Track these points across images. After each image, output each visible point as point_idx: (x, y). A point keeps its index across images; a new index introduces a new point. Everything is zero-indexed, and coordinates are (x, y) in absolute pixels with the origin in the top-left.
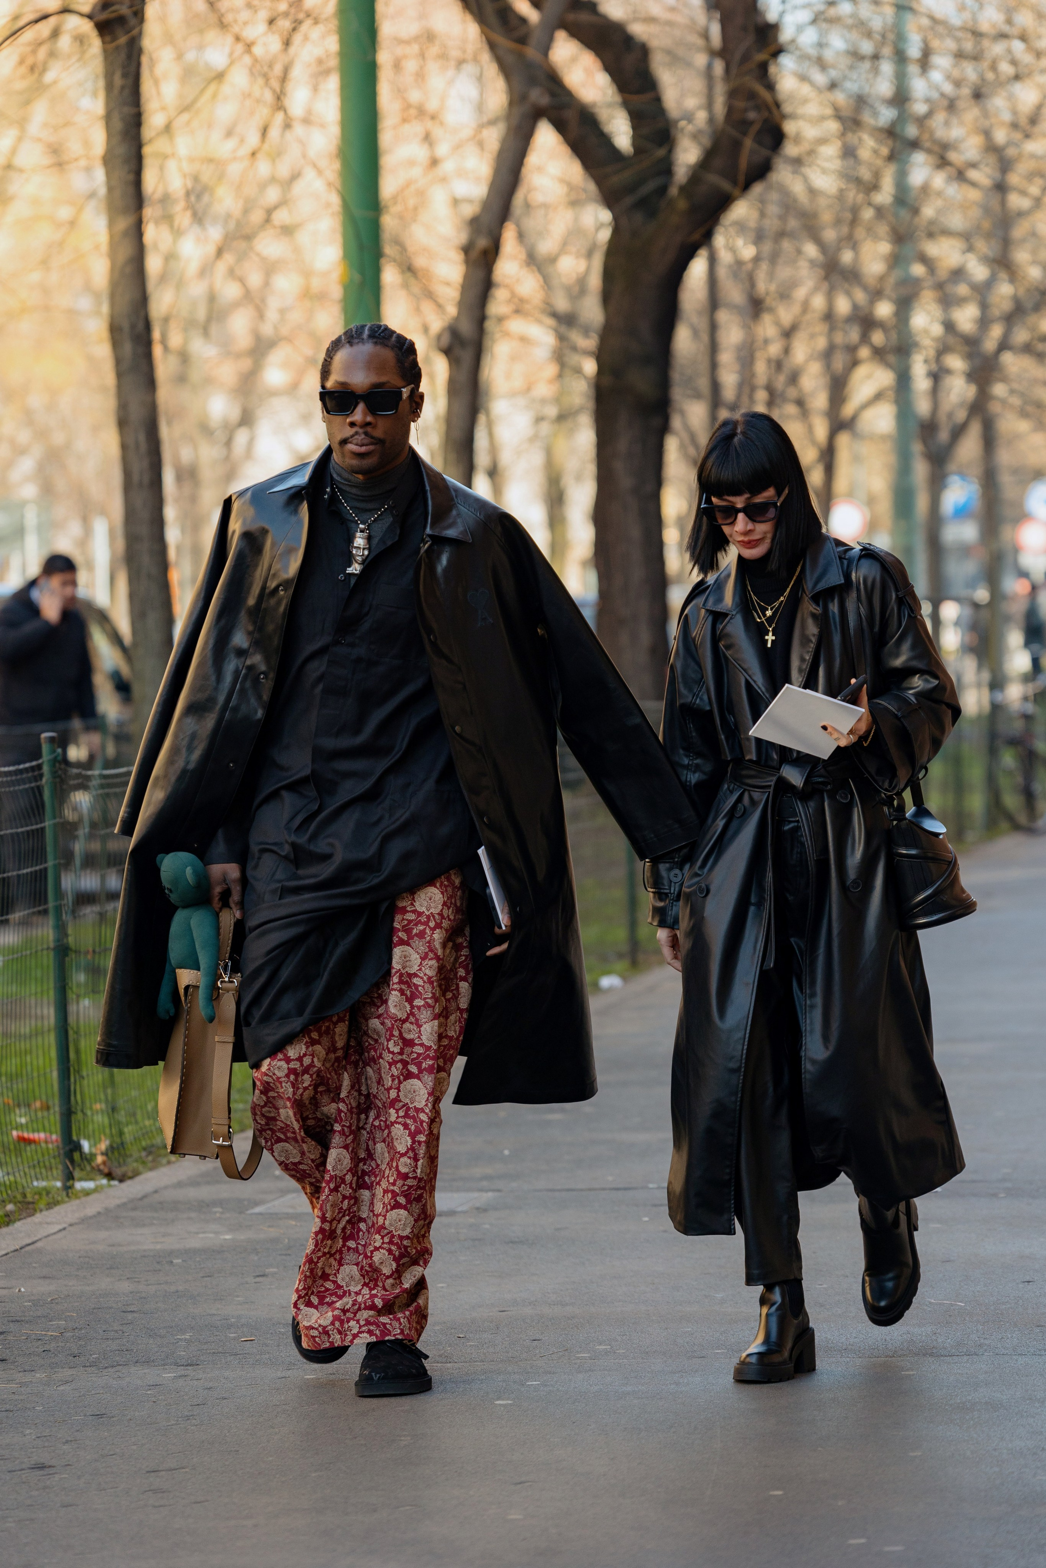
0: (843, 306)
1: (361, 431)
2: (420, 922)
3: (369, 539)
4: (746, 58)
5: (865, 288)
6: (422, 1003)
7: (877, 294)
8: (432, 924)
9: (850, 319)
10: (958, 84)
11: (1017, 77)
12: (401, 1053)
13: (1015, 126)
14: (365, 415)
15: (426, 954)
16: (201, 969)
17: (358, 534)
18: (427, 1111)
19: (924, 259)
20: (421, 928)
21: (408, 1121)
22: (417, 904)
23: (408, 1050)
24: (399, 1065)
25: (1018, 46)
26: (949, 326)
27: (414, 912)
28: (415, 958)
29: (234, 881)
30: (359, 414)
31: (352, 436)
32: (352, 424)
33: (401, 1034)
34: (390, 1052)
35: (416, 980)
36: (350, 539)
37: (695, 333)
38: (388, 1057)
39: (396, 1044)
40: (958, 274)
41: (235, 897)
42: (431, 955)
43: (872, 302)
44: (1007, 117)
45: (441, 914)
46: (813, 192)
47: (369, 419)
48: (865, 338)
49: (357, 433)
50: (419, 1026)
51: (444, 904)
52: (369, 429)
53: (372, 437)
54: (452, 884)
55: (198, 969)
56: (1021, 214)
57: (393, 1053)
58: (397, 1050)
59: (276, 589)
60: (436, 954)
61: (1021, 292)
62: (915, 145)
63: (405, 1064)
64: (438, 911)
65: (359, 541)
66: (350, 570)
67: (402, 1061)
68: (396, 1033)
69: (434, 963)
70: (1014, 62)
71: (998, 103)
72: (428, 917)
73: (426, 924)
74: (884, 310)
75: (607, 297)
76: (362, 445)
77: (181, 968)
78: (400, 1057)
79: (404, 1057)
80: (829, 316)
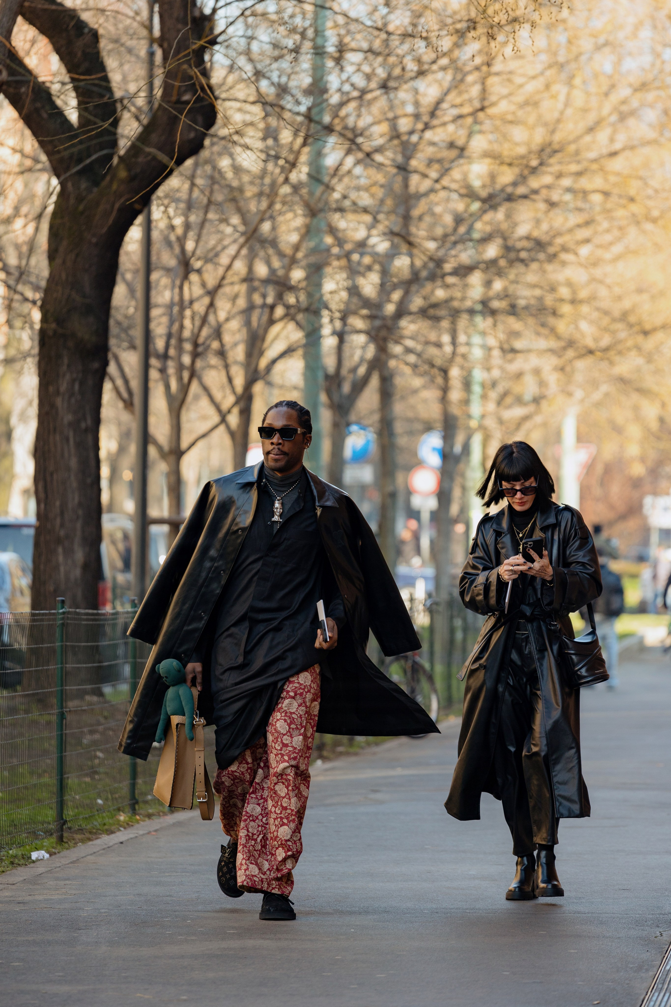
0: (261, 270)
1: (276, 447)
2: (301, 688)
3: (282, 504)
4: (182, 45)
5: (281, 255)
6: (295, 727)
7: (293, 262)
8: (306, 690)
9: (266, 282)
10: (368, 77)
11: (421, 73)
12: (281, 750)
13: (417, 116)
14: (279, 439)
15: (301, 704)
16: (186, 715)
17: (277, 502)
18: (292, 774)
19: (332, 230)
20: (302, 691)
21: (283, 781)
22: (300, 679)
23: (284, 749)
24: (280, 756)
25: (421, 44)
26: (354, 291)
27: (298, 683)
28: (295, 704)
29: (199, 672)
30: (275, 440)
31: (272, 450)
32: (272, 444)
33: (282, 740)
34: (276, 749)
35: (293, 716)
36: (273, 505)
37: (131, 290)
38: (275, 752)
39: (279, 745)
40: (362, 245)
41: (199, 680)
42: (303, 705)
43: (289, 268)
44: (410, 109)
45: (310, 686)
46: (237, 169)
47: (280, 441)
48: (280, 297)
49: (274, 448)
50: (292, 738)
51: (312, 681)
52: (280, 446)
53: (282, 451)
54: (315, 671)
55: (184, 715)
56: (418, 196)
57: (277, 750)
58: (279, 748)
59: (237, 530)
60: (306, 705)
61: (418, 263)
62: (329, 129)
63: (283, 755)
64: (309, 684)
65: (277, 505)
66: (273, 519)
67: (281, 754)
68: (279, 740)
69: (304, 708)
70: (419, 61)
71: (404, 95)
72: (305, 686)
73: (304, 689)
74: (297, 275)
75: (52, 255)
76: (277, 455)
77: (174, 715)
78: (280, 752)
79: (282, 752)
80: (249, 278)
